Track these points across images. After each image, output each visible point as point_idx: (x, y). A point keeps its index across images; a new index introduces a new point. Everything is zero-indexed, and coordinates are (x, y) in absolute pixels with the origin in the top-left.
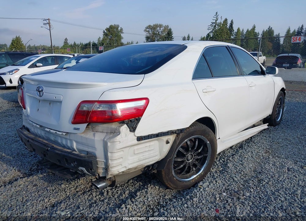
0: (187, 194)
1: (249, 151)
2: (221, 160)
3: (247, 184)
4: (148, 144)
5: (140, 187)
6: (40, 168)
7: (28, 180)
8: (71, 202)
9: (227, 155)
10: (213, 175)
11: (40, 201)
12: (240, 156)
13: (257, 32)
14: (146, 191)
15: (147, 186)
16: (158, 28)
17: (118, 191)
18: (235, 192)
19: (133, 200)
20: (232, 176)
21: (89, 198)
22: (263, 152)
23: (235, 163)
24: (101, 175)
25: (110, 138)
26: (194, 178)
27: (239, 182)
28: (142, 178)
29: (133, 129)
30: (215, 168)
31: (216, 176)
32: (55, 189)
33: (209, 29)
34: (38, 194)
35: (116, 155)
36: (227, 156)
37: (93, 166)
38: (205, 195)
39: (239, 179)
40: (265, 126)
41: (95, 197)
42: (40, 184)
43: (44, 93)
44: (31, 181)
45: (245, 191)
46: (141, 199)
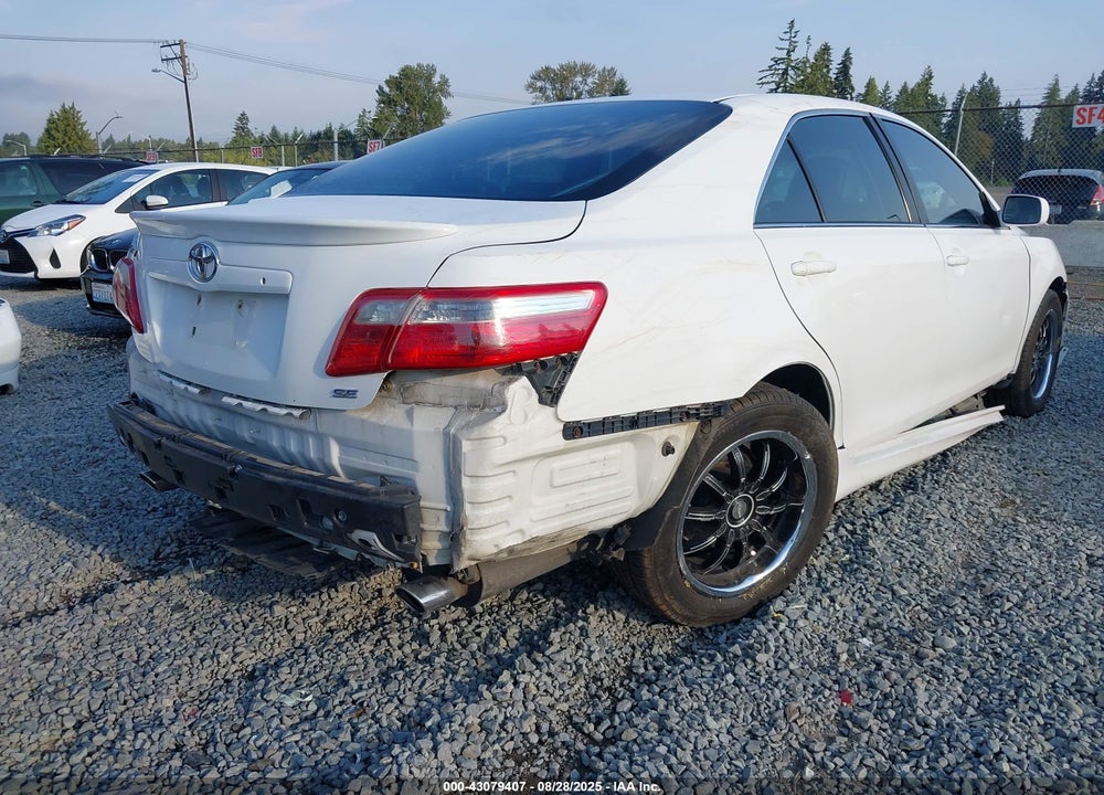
0: (732, 641)
1: (941, 498)
2: (844, 527)
3: (944, 609)
4: (598, 454)
5: (557, 616)
6: (187, 549)
7: (153, 589)
8: (314, 664)
9: (864, 513)
10: (820, 579)
11: (202, 660)
12: (910, 516)
13: (939, 96)
14: (582, 629)
15: (584, 612)
16: (579, 79)
17: (479, 626)
18: (904, 636)
19: (540, 658)
20: (888, 581)
21: (377, 653)
22: (991, 504)
23: (894, 538)
24: (432, 562)
25: (469, 426)
26: (753, 586)
27: (913, 603)
28: (560, 583)
29: (550, 395)
30: (822, 554)
31: (831, 579)
32: (250, 621)
33: (763, 84)
34: (193, 637)
35: (490, 487)
36: (861, 513)
37: (409, 524)
38: (798, 643)
39: (915, 591)
40: (993, 415)
41: (400, 649)
42: (197, 603)
43: (220, 266)
44: (164, 591)
45: (939, 632)
46: (565, 656)
